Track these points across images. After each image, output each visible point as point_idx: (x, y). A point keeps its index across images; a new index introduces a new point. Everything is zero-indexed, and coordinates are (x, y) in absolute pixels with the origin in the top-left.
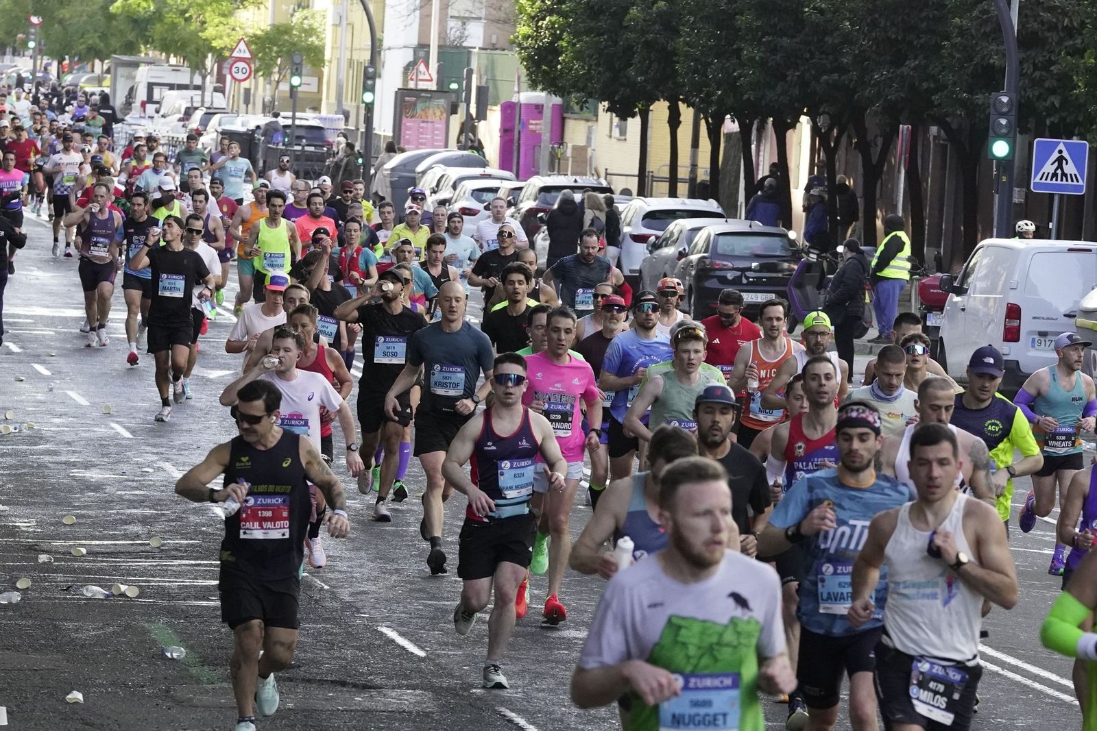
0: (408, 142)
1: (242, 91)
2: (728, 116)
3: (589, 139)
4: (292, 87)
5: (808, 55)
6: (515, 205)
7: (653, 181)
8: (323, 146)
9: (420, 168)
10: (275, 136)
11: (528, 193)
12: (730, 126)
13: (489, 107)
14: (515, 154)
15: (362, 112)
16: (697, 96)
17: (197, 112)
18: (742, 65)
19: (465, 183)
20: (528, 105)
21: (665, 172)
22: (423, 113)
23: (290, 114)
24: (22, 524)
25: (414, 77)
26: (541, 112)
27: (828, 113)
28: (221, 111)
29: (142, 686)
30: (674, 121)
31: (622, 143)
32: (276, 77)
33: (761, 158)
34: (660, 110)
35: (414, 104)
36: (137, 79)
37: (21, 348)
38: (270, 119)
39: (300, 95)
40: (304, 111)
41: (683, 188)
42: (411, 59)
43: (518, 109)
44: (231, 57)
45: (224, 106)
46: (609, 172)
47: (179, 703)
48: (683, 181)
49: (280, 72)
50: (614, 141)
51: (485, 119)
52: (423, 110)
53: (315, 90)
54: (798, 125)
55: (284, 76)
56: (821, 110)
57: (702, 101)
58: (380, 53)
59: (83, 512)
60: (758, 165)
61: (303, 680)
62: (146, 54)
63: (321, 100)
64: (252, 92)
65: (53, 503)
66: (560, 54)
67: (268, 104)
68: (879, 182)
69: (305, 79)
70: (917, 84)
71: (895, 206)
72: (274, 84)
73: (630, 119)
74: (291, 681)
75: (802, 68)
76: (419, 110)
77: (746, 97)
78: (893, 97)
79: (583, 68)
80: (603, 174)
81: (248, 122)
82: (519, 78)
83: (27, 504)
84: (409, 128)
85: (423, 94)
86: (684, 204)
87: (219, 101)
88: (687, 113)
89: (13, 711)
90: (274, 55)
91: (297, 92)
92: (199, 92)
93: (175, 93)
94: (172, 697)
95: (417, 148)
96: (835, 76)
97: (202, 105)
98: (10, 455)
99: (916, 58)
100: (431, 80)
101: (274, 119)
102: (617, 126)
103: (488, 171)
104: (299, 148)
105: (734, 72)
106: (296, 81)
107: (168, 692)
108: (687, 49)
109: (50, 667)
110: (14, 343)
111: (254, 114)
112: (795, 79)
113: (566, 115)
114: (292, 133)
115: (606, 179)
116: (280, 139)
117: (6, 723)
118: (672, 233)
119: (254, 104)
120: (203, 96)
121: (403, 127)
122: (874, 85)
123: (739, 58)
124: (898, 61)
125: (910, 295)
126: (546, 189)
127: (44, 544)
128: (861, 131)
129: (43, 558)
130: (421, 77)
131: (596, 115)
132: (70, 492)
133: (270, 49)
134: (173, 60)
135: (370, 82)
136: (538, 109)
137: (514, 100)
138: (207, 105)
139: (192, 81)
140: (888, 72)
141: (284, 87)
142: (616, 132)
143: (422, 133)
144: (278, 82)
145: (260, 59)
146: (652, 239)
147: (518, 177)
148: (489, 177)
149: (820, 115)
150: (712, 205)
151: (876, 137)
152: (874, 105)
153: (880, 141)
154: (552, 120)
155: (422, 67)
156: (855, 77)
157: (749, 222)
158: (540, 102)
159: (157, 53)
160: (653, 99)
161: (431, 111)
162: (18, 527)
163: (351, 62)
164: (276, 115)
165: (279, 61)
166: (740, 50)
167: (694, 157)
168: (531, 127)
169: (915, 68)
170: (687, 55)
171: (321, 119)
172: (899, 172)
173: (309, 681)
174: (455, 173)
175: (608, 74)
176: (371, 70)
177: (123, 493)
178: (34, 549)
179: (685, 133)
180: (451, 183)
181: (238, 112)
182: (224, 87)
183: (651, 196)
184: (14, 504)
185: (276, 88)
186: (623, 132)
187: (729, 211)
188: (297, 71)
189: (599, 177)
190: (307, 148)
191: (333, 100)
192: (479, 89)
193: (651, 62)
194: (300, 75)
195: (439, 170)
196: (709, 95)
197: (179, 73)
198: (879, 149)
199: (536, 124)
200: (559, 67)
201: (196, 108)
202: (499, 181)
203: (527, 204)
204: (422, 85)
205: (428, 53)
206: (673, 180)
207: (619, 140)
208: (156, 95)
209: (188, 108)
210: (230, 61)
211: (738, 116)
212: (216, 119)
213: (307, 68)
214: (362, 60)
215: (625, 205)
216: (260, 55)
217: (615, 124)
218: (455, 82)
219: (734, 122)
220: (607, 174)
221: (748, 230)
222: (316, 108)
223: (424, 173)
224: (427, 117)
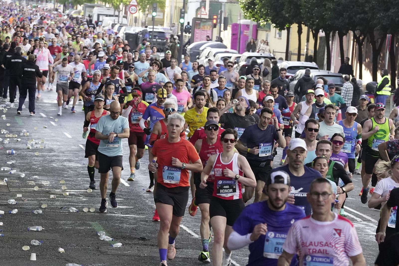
0: (197, 38)
1: (134, 18)
2: (321, 30)
3: (267, 38)
4: (153, 17)
5: (352, 7)
6: (238, 63)
7: (291, 55)
8: (164, 39)
9: (201, 49)
10: (146, 35)
11: (243, 59)
12: (322, 34)
13: (229, 25)
14: (238, 44)
15: (180, 26)
16: (309, 22)
17: (116, 25)
18: (326, 10)
19: (218, 54)
20: (244, 25)
21: (296, 52)
22: (203, 27)
23: (152, 27)
24: (45, 183)
25: (200, 13)
26: (248, 28)
27: (359, 30)
28: (126, 25)
29: (88, 246)
30: (300, 32)
31: (280, 40)
32: (147, 12)
33: (333, 47)
34: (294, 27)
35: (199, 24)
36: (94, 13)
37: (46, 115)
38: (144, 28)
39: (156, 20)
40: (157, 25)
41: (303, 58)
42: (199, 6)
43: (240, 26)
44: (129, 4)
45: (126, 23)
46: (274, 51)
47: (102, 253)
48: (303, 55)
49: (148, 11)
50: (276, 39)
51: (226, 29)
52: (203, 26)
53: (162, 18)
54: (348, 34)
55: (150, 12)
56: (357, 28)
57: (311, 24)
58: (187, 4)
59: (68, 179)
60: (332, 49)
61: (150, 245)
62: (97, 3)
63: (163, 22)
64: (138, 18)
65: (56, 175)
66: (256, 5)
67: (143, 23)
68: (379, 56)
69: (158, 13)
70: (394, 18)
71: (385, 66)
72: (146, 15)
73: (283, 31)
74: (146, 245)
75: (350, 12)
76: (201, 26)
77: (327, 23)
78: (385, 24)
79: (265, 11)
80: (272, 52)
81: (136, 29)
82: (240, 14)
83: (47, 176)
84: (197, 33)
85: (203, 20)
86: (303, 64)
87: (125, 21)
88: (305, 29)
89: (39, 255)
90: (146, 4)
91: (154, 18)
92: (117, 18)
93: (108, 18)
94: (100, 251)
95: (200, 41)
96: (363, 15)
97: (118, 23)
98: (41, 156)
99: (394, 8)
100: (206, 15)
101: (145, 29)
102: (278, 33)
103: (227, 50)
104: (155, 40)
105: (323, 12)
106: (154, 14)
107: (98, 249)
108: (305, 4)
109: (53, 238)
110: (43, 113)
111: (138, 26)
112: (347, 16)
113: (258, 29)
114: (153, 34)
115: (273, 54)
116: (148, 36)
117: (35, 260)
118: (298, 75)
119: (138, 23)
120: (119, 19)
121: (195, 33)
122: (378, 19)
123: (325, 7)
124: (387, 10)
125: (390, 100)
126: (250, 57)
127: (52, 191)
128: (372, 37)
129: (52, 196)
130: (202, 13)
131: (270, 29)
132: (63, 171)
133: (145, 1)
134: (107, 5)
135: (183, 15)
136: (247, 26)
137: (238, 23)
138: (120, 23)
139: (114, 14)
140: (383, 14)
141: (150, 16)
142: (277, 36)
143: (202, 35)
144: (147, 14)
145: (141, 5)
146: (290, 77)
147: (239, 53)
148: (228, 52)
149: (356, 30)
150: (314, 64)
151: (378, 39)
152: (377, 27)
153: (380, 41)
154: (253, 31)
155: (203, 9)
156: (370, 16)
157: (328, 71)
158: (248, 24)
159: (102, 2)
160: (291, 23)
161: (206, 27)
162: (43, 184)
163: (176, 7)
164: (146, 27)
165: (148, 6)
166: (325, 5)
167: (307, 46)
168: (245, 33)
169: (393, 13)
170: (305, 6)
171: (164, 29)
172: (386, 52)
173: (153, 245)
174: (215, 50)
175: (274, 13)
176: (183, 10)
177: (84, 172)
178: (49, 193)
179: (304, 36)
180: (213, 54)
181: (132, 26)
182: (127, 16)
183: (290, 61)
184: (41, 175)
185: (147, 16)
186: (280, 36)
187: (320, 67)
188: (155, 10)
189: (270, 53)
190: (158, 40)
191: (169, 21)
192: (225, 18)
193: (291, 9)
194: (156, 12)
195: (209, 49)
196: (313, 22)
197: (109, 10)
198: (379, 43)
199: (247, 32)
200: (256, 10)
201: (116, 24)
202: (232, 54)
203: (242, 63)
204: (203, 17)
205: (205, 4)
206: (299, 55)
207: (279, 39)
208: (101, 19)
209: (113, 24)
210: (129, 6)
211: (324, 30)
212: (123, 28)
213: (159, 9)
214: (180, 6)
215: (280, 64)
216: (141, 4)
217: (277, 32)
218: (215, 15)
219: (323, 32)
220: (273, 52)
221: (327, 74)
222: (162, 24)
223: (203, 50)
224: (204, 28)
